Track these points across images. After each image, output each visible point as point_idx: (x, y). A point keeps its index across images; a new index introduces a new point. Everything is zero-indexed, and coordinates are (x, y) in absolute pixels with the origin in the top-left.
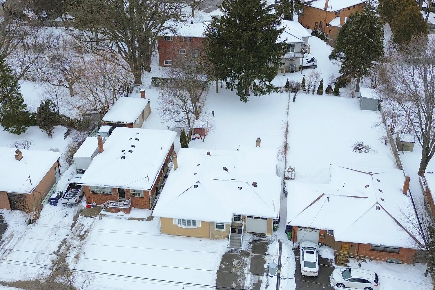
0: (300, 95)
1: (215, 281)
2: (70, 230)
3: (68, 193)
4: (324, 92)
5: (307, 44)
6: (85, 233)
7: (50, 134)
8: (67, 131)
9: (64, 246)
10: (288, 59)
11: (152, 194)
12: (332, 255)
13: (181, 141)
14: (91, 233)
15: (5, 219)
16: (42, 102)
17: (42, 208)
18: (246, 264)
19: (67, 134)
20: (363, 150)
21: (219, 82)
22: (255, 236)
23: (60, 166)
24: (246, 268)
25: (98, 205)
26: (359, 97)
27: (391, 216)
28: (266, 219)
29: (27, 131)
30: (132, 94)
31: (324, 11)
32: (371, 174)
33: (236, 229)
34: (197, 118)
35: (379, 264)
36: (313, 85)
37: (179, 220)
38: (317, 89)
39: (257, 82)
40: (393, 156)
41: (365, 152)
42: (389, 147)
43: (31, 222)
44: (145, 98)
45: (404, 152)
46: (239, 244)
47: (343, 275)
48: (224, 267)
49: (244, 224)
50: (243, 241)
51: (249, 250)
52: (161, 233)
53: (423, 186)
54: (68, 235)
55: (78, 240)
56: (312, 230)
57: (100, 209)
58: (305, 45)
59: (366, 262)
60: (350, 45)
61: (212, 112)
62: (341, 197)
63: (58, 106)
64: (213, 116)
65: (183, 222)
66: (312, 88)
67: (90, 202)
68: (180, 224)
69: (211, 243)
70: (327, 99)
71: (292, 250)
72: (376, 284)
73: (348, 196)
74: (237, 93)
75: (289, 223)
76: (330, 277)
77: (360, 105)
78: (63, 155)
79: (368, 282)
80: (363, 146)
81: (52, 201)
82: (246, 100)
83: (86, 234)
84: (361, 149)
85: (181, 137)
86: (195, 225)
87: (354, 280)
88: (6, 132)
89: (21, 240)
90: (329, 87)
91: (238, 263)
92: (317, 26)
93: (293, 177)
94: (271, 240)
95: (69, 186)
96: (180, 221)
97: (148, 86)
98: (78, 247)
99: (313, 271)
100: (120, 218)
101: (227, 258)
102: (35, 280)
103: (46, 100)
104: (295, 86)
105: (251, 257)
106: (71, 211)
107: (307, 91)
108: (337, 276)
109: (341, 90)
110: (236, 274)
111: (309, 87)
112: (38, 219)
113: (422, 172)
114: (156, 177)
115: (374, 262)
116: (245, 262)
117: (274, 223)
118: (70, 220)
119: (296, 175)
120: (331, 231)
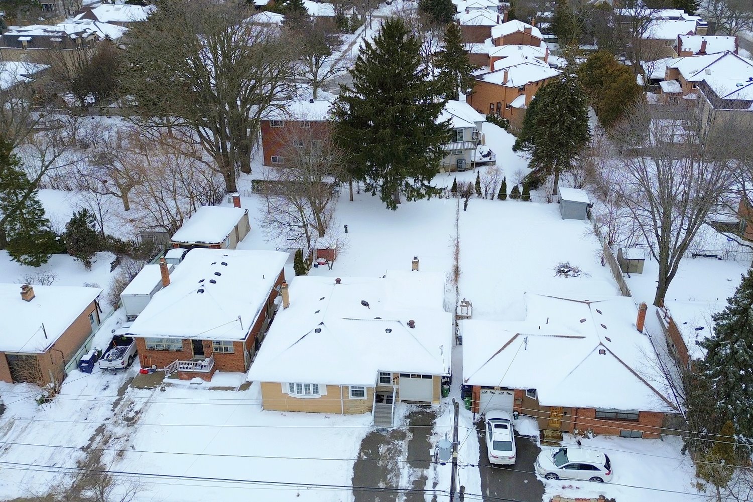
0: (474, 202)
1: (351, 479)
2: (112, 410)
3: (111, 351)
4: (508, 196)
5: (480, 132)
6: (136, 415)
7: (88, 265)
8: (115, 259)
9: (100, 437)
10: (454, 152)
11: (249, 349)
12: (536, 429)
13: (295, 267)
14: (147, 414)
15: (1, 399)
16: (75, 214)
17: (65, 376)
18: (400, 451)
19: (113, 266)
20: (571, 273)
21: (354, 183)
22: (413, 405)
23: (101, 312)
24: (401, 458)
25: (159, 370)
26: (559, 202)
27: (623, 363)
28: (430, 377)
29: (50, 260)
30: (221, 204)
31: (503, 87)
32: (587, 303)
33: (383, 395)
34: (322, 234)
35: (608, 440)
36: (492, 185)
37: (292, 385)
38: (497, 191)
39: (411, 181)
40: (614, 281)
41: (574, 276)
42: (608, 269)
43: (44, 400)
44: (240, 207)
45: (630, 274)
46: (389, 419)
47: (555, 460)
48: (365, 457)
49: (395, 387)
50: (395, 415)
51: (405, 428)
52: (262, 408)
53: (664, 320)
54: (107, 419)
55: (124, 426)
56: (502, 392)
57: (162, 376)
58: (477, 134)
59: (589, 438)
60: (543, 126)
61: (345, 226)
62: (545, 337)
63: (102, 222)
64: (346, 232)
65: (298, 389)
66: (490, 191)
67: (146, 365)
68: (294, 392)
69: (344, 421)
70: (512, 206)
71: (473, 425)
72: (608, 472)
73: (555, 336)
74: (381, 198)
75: (466, 381)
76: (535, 464)
77: (561, 213)
78: (105, 293)
79: (595, 469)
80: (569, 268)
81: (83, 365)
82: (394, 208)
83: (139, 415)
84: (568, 272)
85: (295, 259)
86: (318, 392)
87: (572, 466)
88: (15, 264)
89: (26, 431)
90: (515, 189)
91: (388, 449)
92: (493, 109)
93: (469, 314)
94: (440, 411)
95: (112, 341)
96: (293, 388)
97: (246, 192)
98: (123, 437)
99: (507, 456)
100: (196, 389)
101: (370, 443)
102: (45, 495)
103: (81, 210)
104: (465, 189)
105: (407, 439)
106: (115, 381)
107: (483, 195)
108: (545, 461)
109: (532, 193)
110: (385, 468)
111: (486, 189)
112: (57, 395)
113: (659, 301)
114: (254, 319)
115: (600, 437)
116: (399, 448)
117: (443, 384)
118: (112, 395)
119: (474, 312)
120: (533, 391)
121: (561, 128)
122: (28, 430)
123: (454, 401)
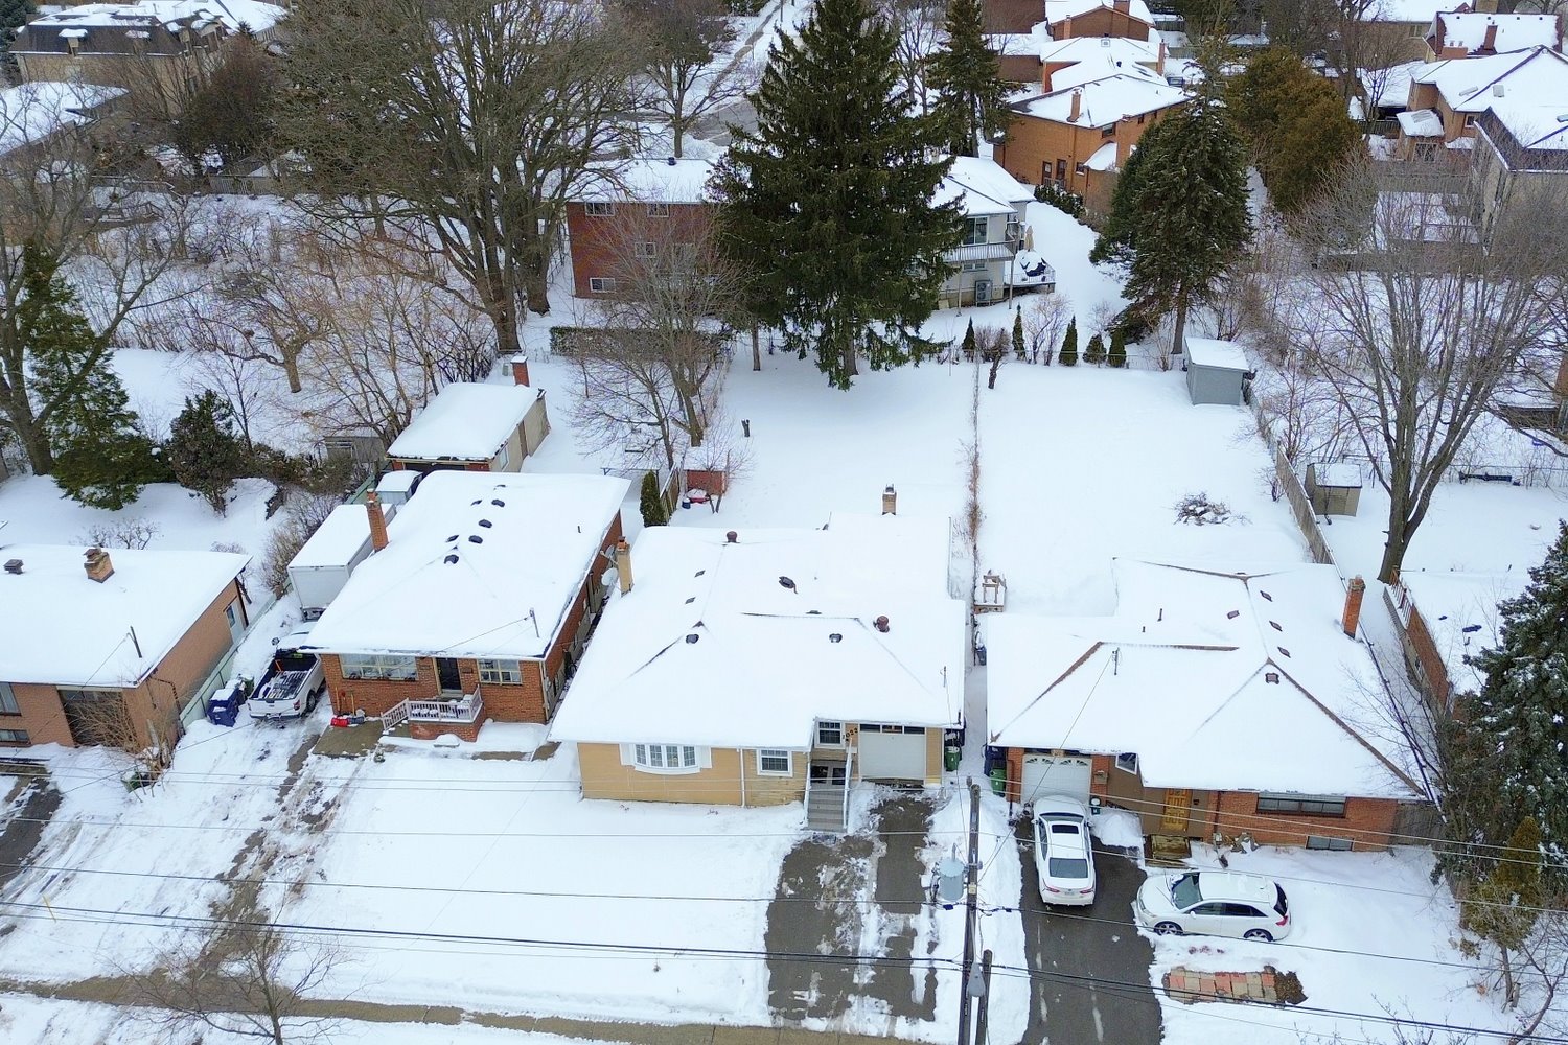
0: (1009, 369)
1: (762, 938)
2: (277, 801)
3: (273, 682)
4: (1080, 356)
5: (1022, 223)
6: (327, 809)
7: (219, 505)
8: (275, 493)
9: (255, 855)
10: (967, 265)
11: (552, 676)
12: (1135, 835)
13: (643, 509)
14: (348, 807)
15: (52, 779)
16: (188, 402)
17: (180, 733)
18: (862, 879)
19: (272, 507)
20: (1209, 516)
21: (762, 334)
22: (887, 788)
23: (250, 602)
24: (863, 892)
25: (371, 719)
26: (1185, 369)
27: (1314, 700)
28: (920, 730)
29: (142, 496)
30: (488, 378)
31: (1070, 127)
32: (1241, 578)
33: (826, 768)
34: (696, 440)
35: (1283, 855)
36: (1047, 335)
37: (640, 749)
38: (1058, 347)
39: (879, 328)
40: (1298, 531)
41: (1214, 522)
42: (1285, 506)
43: (140, 782)
44: (527, 385)
45: (1330, 516)
46: (839, 817)
47: (1175, 896)
48: (791, 892)
49: (850, 751)
50: (851, 807)
51: (871, 834)
52: (582, 795)
53: (1399, 612)
54: (268, 819)
55: (302, 833)
56: (1067, 759)
57: (377, 730)
58: (1017, 226)
59: (1244, 852)
60: (1153, 211)
61: (744, 422)
62: (1156, 648)
63: (244, 417)
64: (747, 435)
65: (653, 755)
66: (1044, 347)
67: (343, 709)
68: (644, 762)
69: (747, 819)
70: (1088, 377)
71: (1008, 827)
72: (1281, 918)
73: (1175, 646)
74: (817, 364)
75: (994, 739)
76: (1134, 903)
77: (1190, 391)
78: (257, 563)
79: (1256, 913)
80: (1206, 505)
81: (217, 709)
82: (846, 385)
83: (332, 810)
84: (1202, 513)
85: (643, 493)
86: (693, 762)
87: (1210, 909)
88: (71, 504)
89: (106, 845)
90: (1096, 343)
91: (837, 876)
92: (1049, 175)
93: (1000, 602)
94: (941, 799)
95: (273, 662)
96: (644, 753)
97: (540, 353)
98: (301, 854)
99: (1078, 889)
100: (447, 756)
101: (800, 862)
102: (148, 972)
103: (202, 394)
104: (992, 344)
105: (876, 856)
106: (283, 741)
107: (1029, 355)
108: (1155, 897)
109: (1130, 350)
110: (831, 914)
111: (1035, 342)
112: (165, 771)
113: (1390, 572)
114: (561, 616)
115: (1268, 849)
116: (859, 874)
117: (948, 743)
118: (276, 769)
119: (1010, 598)
120: (1130, 759)
121: (1190, 214)
122: (109, 841)
123: (969, 782)
